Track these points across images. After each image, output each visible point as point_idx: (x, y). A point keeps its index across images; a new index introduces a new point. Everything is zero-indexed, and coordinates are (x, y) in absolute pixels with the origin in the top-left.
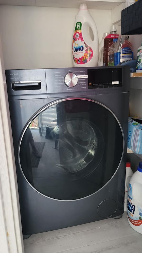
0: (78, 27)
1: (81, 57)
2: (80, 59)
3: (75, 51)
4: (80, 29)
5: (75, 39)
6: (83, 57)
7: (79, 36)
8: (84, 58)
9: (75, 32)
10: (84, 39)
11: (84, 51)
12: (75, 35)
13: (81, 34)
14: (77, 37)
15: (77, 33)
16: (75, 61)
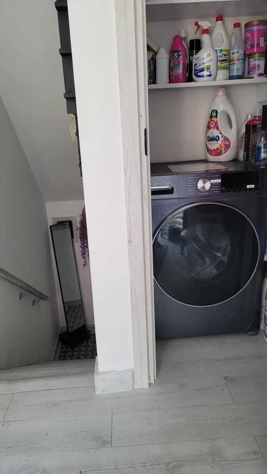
0: (213, 115)
1: (215, 148)
2: (214, 150)
3: (209, 141)
4: (217, 117)
5: (209, 127)
6: (218, 149)
7: (214, 124)
8: (220, 150)
9: (210, 120)
10: (220, 129)
11: (220, 142)
12: (209, 123)
13: (216, 123)
14: (212, 126)
15: (212, 120)
16: (208, 152)
